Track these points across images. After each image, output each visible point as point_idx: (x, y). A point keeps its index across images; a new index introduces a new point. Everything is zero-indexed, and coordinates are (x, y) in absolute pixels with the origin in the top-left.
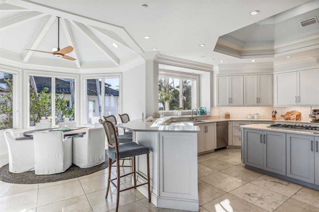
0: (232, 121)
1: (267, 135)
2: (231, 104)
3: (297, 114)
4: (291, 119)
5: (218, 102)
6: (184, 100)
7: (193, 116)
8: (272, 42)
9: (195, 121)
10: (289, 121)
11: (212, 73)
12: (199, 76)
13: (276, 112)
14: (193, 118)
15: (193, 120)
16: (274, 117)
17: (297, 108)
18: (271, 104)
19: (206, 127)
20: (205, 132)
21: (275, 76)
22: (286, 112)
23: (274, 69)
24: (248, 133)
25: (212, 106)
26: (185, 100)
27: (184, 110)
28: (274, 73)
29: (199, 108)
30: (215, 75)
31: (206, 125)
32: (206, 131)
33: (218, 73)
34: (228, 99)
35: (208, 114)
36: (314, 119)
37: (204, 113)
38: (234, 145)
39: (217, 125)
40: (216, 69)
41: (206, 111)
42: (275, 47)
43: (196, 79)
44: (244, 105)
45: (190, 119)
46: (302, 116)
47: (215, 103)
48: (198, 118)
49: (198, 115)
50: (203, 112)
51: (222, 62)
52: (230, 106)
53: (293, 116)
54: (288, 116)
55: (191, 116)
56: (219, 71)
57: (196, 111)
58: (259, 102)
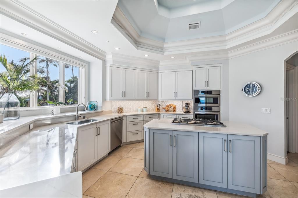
0: (126, 116)
1: (178, 136)
2: (124, 98)
3: (174, 106)
4: (170, 110)
5: (111, 95)
6: (65, 91)
7: (79, 113)
8: (163, 40)
9: (82, 120)
10: (168, 112)
11: (104, 62)
12: (89, 63)
13: (160, 106)
14: (79, 117)
15: (78, 120)
16: (158, 109)
17: (173, 102)
18: (157, 99)
19: (98, 128)
20: (97, 135)
21: (160, 74)
22: (166, 105)
23: (160, 68)
24: (155, 135)
25: (104, 99)
26: (67, 91)
27: (66, 105)
28: (159, 72)
29: (88, 102)
30: (108, 65)
31: (98, 125)
32: (98, 133)
33: (112, 63)
34: (121, 92)
35: (99, 110)
36: (187, 110)
37: (95, 108)
38: (127, 141)
39: (111, 123)
40: (109, 58)
41: (97, 106)
42: (165, 46)
43: (84, 66)
44: (136, 99)
45: (74, 118)
46: (177, 108)
47: (108, 97)
48: (86, 116)
49: (87, 112)
50: (93, 108)
51: (117, 49)
52: (123, 100)
53: (171, 108)
54: (168, 108)
55: (75, 113)
56: (113, 61)
57: (83, 105)
58: (148, 97)
